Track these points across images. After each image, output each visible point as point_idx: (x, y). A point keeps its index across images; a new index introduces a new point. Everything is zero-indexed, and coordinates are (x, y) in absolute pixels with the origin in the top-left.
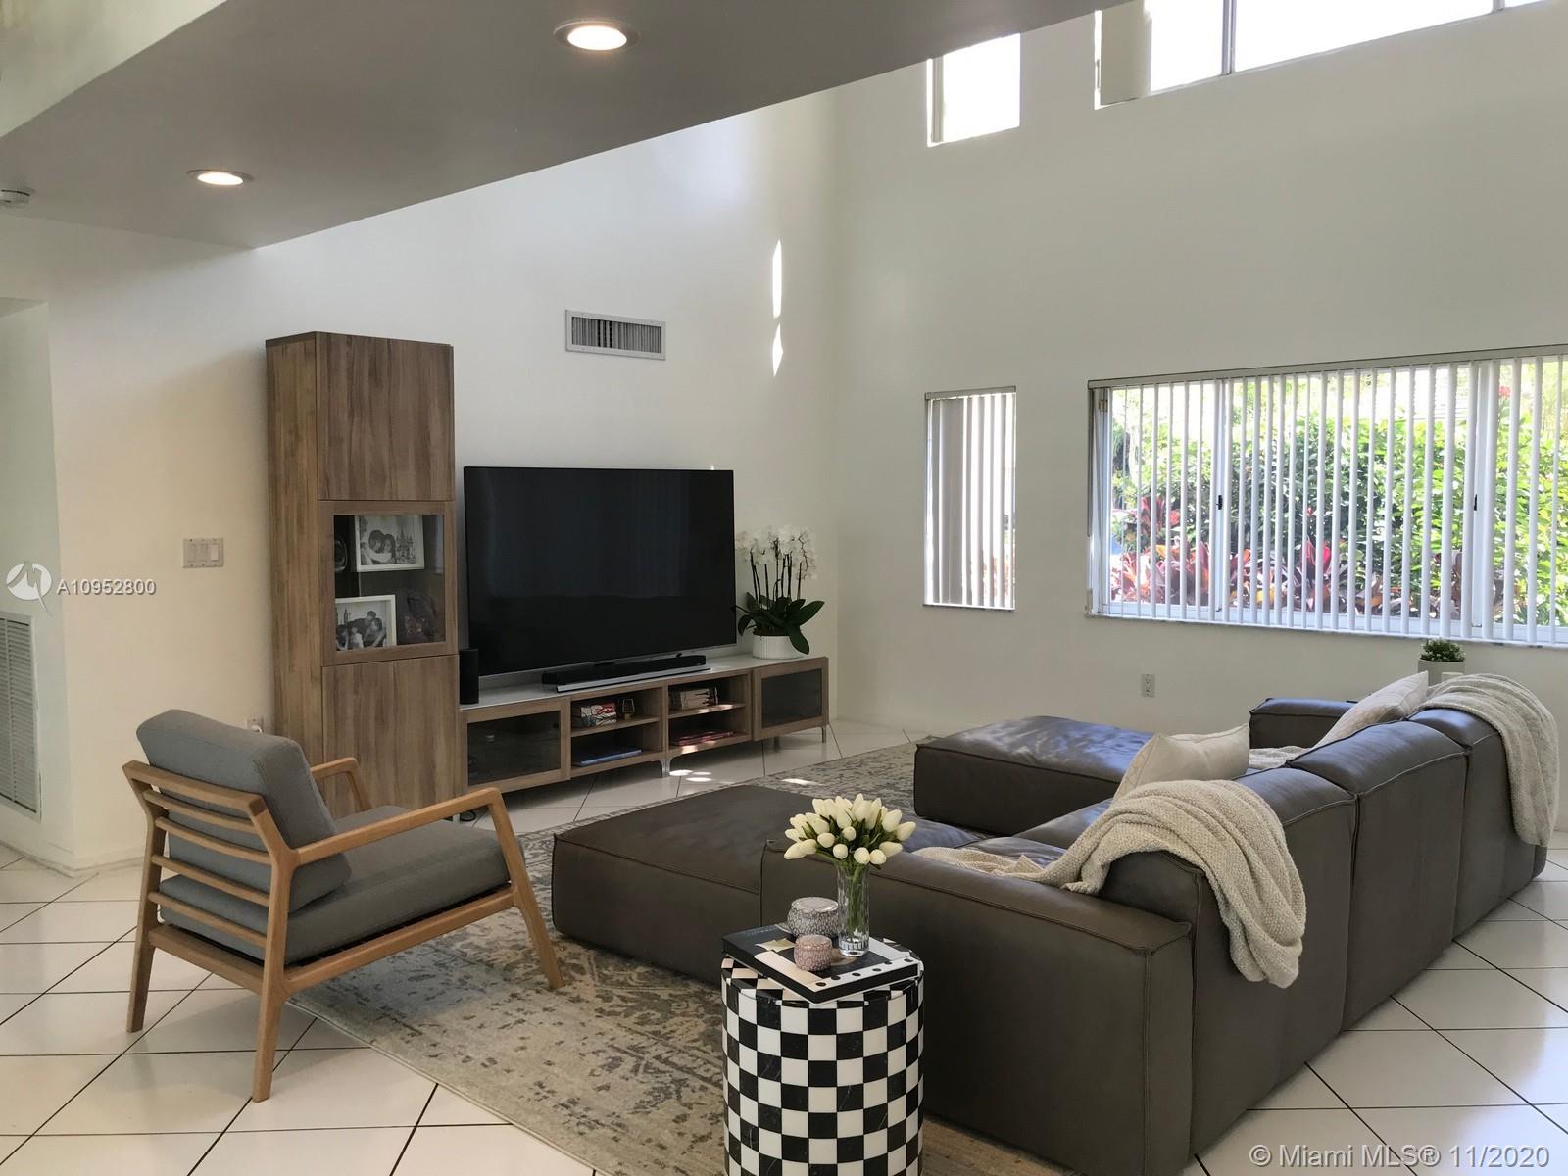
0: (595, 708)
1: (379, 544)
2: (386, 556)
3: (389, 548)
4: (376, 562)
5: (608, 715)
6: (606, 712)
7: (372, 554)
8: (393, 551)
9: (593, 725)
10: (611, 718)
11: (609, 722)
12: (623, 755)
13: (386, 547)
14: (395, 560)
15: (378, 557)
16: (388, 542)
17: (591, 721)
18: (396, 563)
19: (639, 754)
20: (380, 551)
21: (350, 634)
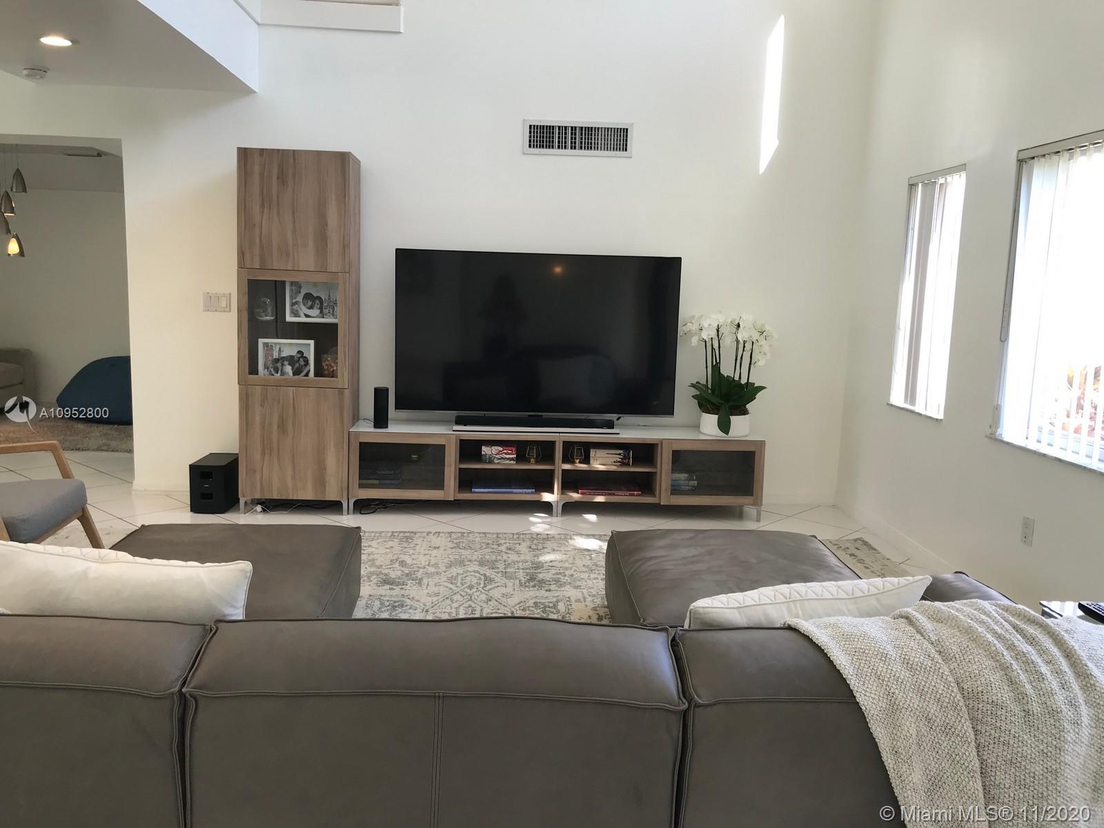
0: (495, 449)
1: (310, 303)
2: (315, 312)
3: (318, 307)
4: (307, 316)
5: (508, 456)
6: (506, 454)
7: (304, 310)
8: (321, 309)
9: (491, 462)
10: (512, 459)
11: (508, 462)
12: (515, 491)
13: (316, 305)
14: (322, 315)
15: (309, 312)
16: (317, 302)
17: (490, 458)
18: (323, 317)
19: (532, 493)
20: (311, 308)
21: (283, 365)
